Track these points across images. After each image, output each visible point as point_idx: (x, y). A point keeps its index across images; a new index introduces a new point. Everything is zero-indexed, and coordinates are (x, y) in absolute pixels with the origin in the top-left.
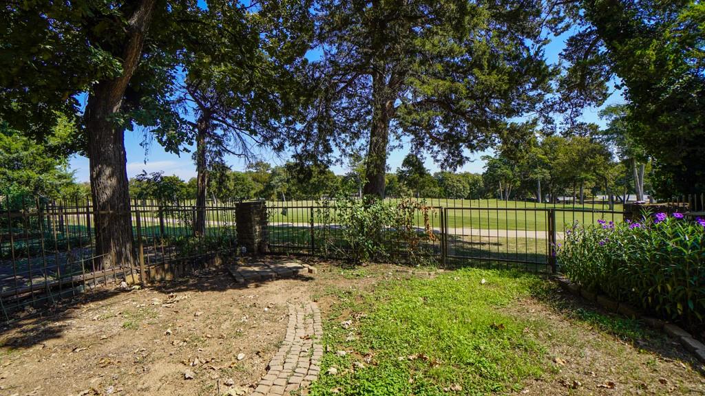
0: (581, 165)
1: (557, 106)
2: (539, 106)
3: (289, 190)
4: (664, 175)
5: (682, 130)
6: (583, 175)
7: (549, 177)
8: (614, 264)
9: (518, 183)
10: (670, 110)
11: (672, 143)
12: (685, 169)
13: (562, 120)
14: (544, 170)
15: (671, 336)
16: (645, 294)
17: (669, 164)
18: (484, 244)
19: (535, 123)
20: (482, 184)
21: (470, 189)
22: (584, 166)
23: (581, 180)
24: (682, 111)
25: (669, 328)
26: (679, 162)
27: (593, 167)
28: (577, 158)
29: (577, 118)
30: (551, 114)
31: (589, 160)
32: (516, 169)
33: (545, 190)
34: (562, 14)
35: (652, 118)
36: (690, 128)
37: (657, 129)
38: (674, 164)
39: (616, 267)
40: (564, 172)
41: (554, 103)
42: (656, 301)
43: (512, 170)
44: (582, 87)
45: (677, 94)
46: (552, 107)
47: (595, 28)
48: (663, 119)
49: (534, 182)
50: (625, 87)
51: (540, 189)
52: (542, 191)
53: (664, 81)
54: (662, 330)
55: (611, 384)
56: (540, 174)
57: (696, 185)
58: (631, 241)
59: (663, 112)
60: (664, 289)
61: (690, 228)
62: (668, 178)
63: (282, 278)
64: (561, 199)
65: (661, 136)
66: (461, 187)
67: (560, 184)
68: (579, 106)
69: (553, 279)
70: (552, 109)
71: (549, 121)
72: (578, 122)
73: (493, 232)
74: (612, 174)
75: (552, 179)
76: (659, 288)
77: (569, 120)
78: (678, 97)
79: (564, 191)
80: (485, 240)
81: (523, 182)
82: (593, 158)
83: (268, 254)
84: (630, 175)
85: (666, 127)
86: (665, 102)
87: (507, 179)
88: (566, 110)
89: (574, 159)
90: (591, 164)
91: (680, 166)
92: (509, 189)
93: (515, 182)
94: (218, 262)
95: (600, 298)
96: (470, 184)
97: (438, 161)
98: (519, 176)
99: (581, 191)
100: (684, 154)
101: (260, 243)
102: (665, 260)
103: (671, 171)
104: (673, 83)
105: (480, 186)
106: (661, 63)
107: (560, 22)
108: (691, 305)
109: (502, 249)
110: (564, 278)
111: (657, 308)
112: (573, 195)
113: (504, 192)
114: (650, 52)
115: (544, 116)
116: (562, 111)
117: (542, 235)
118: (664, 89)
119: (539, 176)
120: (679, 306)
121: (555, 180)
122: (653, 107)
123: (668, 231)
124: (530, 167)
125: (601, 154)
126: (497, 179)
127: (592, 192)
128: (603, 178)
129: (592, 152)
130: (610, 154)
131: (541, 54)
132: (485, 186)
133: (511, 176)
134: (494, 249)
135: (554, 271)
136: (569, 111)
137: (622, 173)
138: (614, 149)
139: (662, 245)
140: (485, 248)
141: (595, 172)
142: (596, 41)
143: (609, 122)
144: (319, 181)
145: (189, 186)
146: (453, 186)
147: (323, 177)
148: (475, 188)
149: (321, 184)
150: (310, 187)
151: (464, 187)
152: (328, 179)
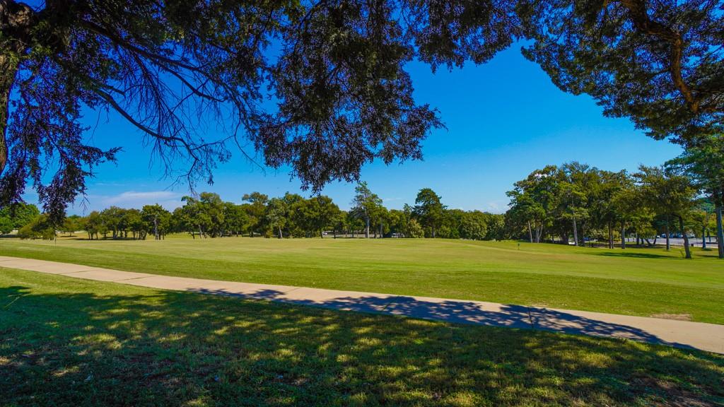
3: (287, 224)
20: (501, 223)
21: (488, 228)
23: (622, 220)
51: (576, 230)
56: (577, 213)
66: (478, 227)
92: (540, 229)
96: (487, 223)
98: (552, 215)
105: (497, 226)
113: (534, 233)
119: (575, 216)
126: (527, 217)
132: (507, 225)
144: (321, 216)
145: (173, 217)
146: (470, 225)
147: (326, 211)
148: (492, 228)
149: (323, 220)
150: (311, 222)
151: (481, 226)
152: (331, 213)
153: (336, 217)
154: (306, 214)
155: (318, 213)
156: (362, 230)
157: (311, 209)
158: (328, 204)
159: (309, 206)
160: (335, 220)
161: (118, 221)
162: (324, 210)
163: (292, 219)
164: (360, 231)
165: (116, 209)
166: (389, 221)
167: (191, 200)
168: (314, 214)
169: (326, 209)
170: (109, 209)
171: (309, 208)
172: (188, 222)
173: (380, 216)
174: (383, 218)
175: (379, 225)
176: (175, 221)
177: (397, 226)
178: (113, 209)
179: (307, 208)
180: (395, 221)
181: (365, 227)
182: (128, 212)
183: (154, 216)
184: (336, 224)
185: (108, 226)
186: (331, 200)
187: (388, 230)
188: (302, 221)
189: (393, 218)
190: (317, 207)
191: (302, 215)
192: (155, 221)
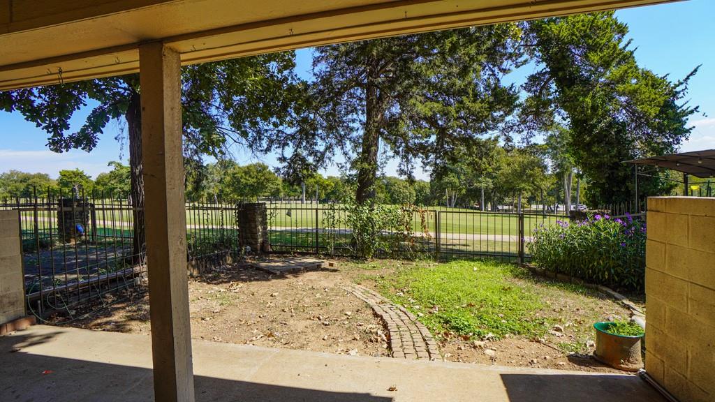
0: (522, 176)
1: (515, 127)
2: (501, 125)
3: (222, 191)
4: (594, 189)
5: (606, 158)
6: (523, 185)
7: (491, 186)
8: (569, 251)
9: (464, 191)
10: (599, 142)
11: (600, 167)
12: (607, 186)
13: (520, 140)
14: (487, 179)
15: (602, 292)
16: (588, 269)
17: (597, 182)
18: (454, 245)
19: (496, 140)
20: (428, 191)
21: (417, 195)
22: (525, 177)
23: (520, 190)
24: (606, 144)
25: (600, 287)
26: (604, 181)
27: (531, 179)
28: (519, 169)
29: (531, 139)
30: (511, 134)
31: (529, 172)
32: (462, 177)
33: (488, 199)
34: (522, 51)
35: (588, 146)
36: (611, 157)
37: (591, 156)
38: (601, 182)
39: (570, 253)
40: (507, 182)
41: (514, 125)
42: (594, 273)
43: (459, 178)
44: (537, 114)
45: (604, 131)
46: (511, 128)
47: (548, 70)
48: (595, 149)
49: (478, 190)
50: (569, 119)
51: (483, 198)
52: (485, 200)
53: (595, 120)
54: (597, 289)
55: (578, 310)
56: (485, 183)
57: (614, 198)
58: (580, 234)
59: (594, 143)
60: (598, 264)
61: (613, 224)
62: (597, 191)
63: (311, 271)
64: (500, 207)
65: (593, 160)
66: (408, 194)
67: (500, 193)
68: (533, 129)
69: (524, 267)
70: (512, 129)
71: (508, 139)
72: (532, 143)
73: (463, 236)
74: (547, 185)
75: (494, 188)
76: (596, 264)
77: (525, 140)
78: (604, 133)
79: (504, 200)
80: (456, 242)
81: (468, 190)
82: (532, 170)
83: (271, 253)
84: (560, 186)
85: (596, 155)
86: (595, 135)
87: (454, 187)
88: (523, 131)
89: (516, 170)
90: (531, 175)
91: (604, 184)
92: (455, 196)
93: (461, 190)
94: (229, 260)
95: (559, 275)
96: (416, 191)
97: (426, 171)
98: (464, 184)
99: (520, 200)
100: (607, 175)
101: (263, 243)
102: (599, 245)
103: (599, 187)
104: (600, 122)
105: (425, 193)
106: (594, 108)
107: (520, 57)
108: (612, 271)
109: (470, 249)
110: (533, 265)
111: (594, 277)
112: (511, 204)
113: (450, 200)
114: (588, 100)
115: (505, 135)
116: (519, 132)
117: (514, 238)
118: (594, 126)
119: (483, 185)
120: (606, 273)
121: (497, 188)
122: (588, 139)
123: (602, 226)
124: (474, 176)
125: (539, 167)
126: (444, 186)
127: (528, 202)
128: (539, 188)
129: (531, 165)
130: (546, 167)
131: (513, 90)
132: (432, 192)
133: (458, 184)
134: (464, 248)
135: (522, 261)
136: (525, 133)
137: (553, 184)
138: (549, 162)
139: (598, 236)
140: (457, 248)
141: (533, 183)
142: (548, 80)
143: (546, 138)
144: (258, 183)
145: (98, 183)
146: (400, 192)
147: (263, 178)
148: (421, 195)
149: (260, 186)
150: (248, 188)
151: (410, 193)
152: (268, 180)
153: (272, 184)
154: (243, 180)
155: (255, 180)
156: (298, 196)
157: (248, 176)
158: (265, 171)
159: (246, 173)
160: (272, 186)
161: (22, 187)
162: (261, 176)
163: (228, 186)
164: (296, 197)
165: (17, 174)
166: (325, 188)
167: (120, 165)
168: (251, 181)
169: (264, 175)
170: (9, 173)
171: (245, 175)
172: (116, 188)
173: (316, 183)
174: (319, 185)
175: (315, 192)
176: (100, 188)
177: (333, 193)
178: (13, 173)
179: (243, 174)
180: (330, 187)
181: (302, 193)
182: (34, 177)
183: (74, 182)
184: (273, 190)
185: (10, 192)
186: (268, 167)
187: (323, 196)
188: (239, 188)
189: (328, 185)
190: (254, 173)
191: (239, 182)
192: (76, 187)
